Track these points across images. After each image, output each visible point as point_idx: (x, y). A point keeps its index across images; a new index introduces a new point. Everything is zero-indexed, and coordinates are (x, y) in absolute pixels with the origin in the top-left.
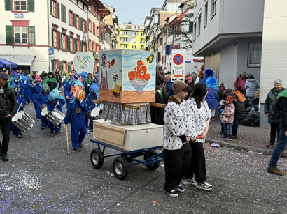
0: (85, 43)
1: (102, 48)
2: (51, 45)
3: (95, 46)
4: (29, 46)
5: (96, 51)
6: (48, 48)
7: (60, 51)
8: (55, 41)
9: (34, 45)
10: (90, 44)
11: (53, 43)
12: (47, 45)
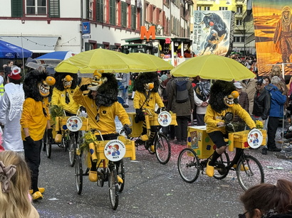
0: (139, 10)
1: (167, 15)
2: (84, 17)
3: (155, 12)
4: (49, 19)
5: (158, 22)
6: (79, 22)
7: (99, 26)
8: (91, 9)
9: (57, 18)
10: (148, 10)
11: (88, 12)
12: (79, 17)
